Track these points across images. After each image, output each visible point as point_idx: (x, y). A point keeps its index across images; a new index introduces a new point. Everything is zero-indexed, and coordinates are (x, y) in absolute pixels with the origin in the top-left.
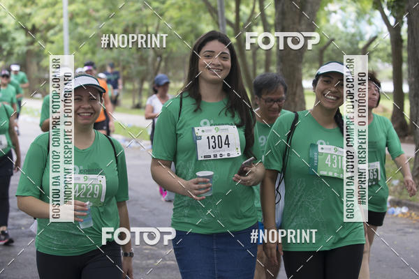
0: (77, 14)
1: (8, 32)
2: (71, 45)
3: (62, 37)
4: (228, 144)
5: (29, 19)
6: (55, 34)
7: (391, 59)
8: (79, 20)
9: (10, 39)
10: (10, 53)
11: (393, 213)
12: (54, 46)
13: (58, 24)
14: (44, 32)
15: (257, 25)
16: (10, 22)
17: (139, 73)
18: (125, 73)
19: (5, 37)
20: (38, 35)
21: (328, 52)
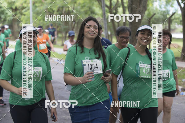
0: (36, 2)
1: (4, 10)
2: (33, 16)
3: (29, 13)
4: (97, 68)
5: (14, 4)
6: (26, 11)
7: (182, 23)
8: (37, 5)
9: (5, 13)
10: (5, 20)
11: (183, 94)
12: (26, 17)
13: (27, 6)
14: (21, 10)
15: (119, 7)
16: (5, 5)
17: (65, 29)
18: (58, 29)
19: (3, 12)
20: (18, 12)
21: (153, 19)
